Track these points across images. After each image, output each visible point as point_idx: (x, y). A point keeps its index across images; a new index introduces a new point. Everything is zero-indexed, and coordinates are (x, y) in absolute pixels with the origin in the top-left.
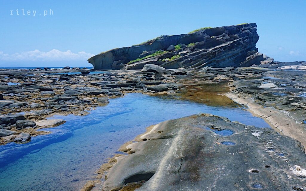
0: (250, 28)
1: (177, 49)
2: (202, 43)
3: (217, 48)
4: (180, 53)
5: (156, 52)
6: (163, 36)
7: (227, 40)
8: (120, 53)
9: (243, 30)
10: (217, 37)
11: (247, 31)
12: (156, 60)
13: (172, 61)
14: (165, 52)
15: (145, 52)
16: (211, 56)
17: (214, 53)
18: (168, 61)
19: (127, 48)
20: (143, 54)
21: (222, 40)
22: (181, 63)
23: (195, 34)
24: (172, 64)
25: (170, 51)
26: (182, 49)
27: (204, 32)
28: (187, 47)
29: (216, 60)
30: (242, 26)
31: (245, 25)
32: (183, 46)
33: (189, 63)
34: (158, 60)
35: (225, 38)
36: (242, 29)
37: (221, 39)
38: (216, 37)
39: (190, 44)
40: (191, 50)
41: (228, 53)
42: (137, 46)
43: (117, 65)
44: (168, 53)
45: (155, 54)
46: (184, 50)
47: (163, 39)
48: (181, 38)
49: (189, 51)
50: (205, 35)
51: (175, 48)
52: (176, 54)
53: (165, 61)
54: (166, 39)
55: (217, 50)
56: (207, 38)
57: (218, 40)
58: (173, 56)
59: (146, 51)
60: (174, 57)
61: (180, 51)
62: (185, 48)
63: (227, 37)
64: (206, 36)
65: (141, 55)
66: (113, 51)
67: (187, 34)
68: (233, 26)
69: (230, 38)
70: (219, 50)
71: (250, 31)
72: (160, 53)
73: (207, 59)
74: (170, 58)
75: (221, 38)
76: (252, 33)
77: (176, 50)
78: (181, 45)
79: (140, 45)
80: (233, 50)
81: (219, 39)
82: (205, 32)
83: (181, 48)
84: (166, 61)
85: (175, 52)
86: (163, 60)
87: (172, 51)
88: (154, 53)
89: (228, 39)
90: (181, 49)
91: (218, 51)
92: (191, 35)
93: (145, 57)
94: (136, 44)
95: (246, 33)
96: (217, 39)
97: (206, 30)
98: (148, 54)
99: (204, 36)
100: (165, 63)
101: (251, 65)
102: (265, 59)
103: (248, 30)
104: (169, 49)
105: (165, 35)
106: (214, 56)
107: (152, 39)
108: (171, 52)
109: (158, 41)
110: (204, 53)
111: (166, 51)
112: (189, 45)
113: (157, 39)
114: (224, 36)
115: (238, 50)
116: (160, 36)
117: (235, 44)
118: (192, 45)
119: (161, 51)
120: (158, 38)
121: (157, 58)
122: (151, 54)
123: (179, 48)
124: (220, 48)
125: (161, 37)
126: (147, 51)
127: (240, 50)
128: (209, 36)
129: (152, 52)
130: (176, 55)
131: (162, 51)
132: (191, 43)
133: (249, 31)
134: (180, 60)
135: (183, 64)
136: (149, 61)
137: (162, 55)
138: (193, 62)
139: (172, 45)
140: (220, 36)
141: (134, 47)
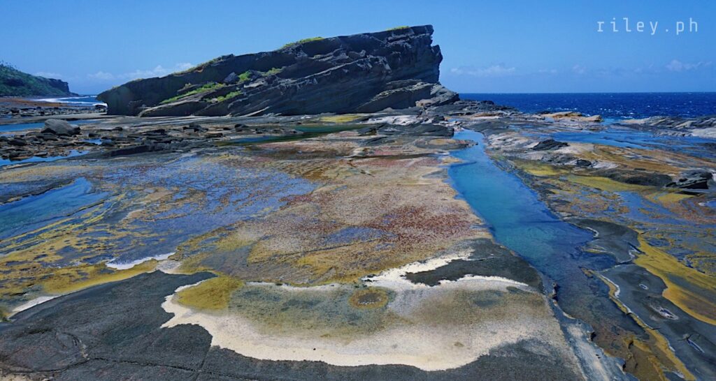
0: (408, 37)
2: (292, 67)
4: (245, 87)
5: (205, 85)
6: (223, 57)
7: (340, 62)
9: (391, 41)
10: (322, 56)
11: (400, 42)
12: (197, 101)
13: (224, 100)
14: (219, 85)
15: (188, 86)
18: (217, 102)
19: (158, 78)
20: (184, 88)
21: (330, 62)
23: (281, 51)
24: (219, 106)
25: (227, 84)
26: (252, 80)
28: (261, 77)
30: (389, 33)
31: (399, 31)
32: (253, 74)
34: (202, 99)
35: (338, 58)
36: (390, 38)
37: (329, 60)
39: (272, 70)
40: (267, 81)
42: (179, 74)
43: (135, 109)
44: (223, 88)
45: (203, 88)
46: (253, 82)
47: (221, 62)
48: (256, 59)
49: (262, 83)
50: (298, 54)
51: (239, 78)
52: (238, 89)
53: (211, 103)
56: (302, 59)
58: (229, 93)
59: (190, 84)
60: (231, 94)
61: (247, 83)
62: (258, 78)
63: (343, 56)
64: (303, 55)
65: (180, 90)
66: (130, 85)
67: (266, 53)
69: (348, 57)
70: (306, 82)
71: (409, 42)
72: (210, 87)
74: (225, 96)
75: (328, 58)
76: (412, 45)
77: (241, 81)
78: (250, 73)
79: (182, 74)
80: (341, 82)
81: (324, 60)
83: (249, 77)
85: (236, 86)
86: (210, 100)
87: (232, 84)
88: (202, 87)
89: (343, 60)
90: (249, 79)
92: (275, 53)
93: (185, 93)
94: (177, 72)
95: (398, 45)
97: (305, 44)
98: (191, 89)
99: (296, 56)
100: (210, 105)
101: (383, 109)
102: (434, 95)
103: (403, 41)
104: (226, 80)
105: (227, 54)
107: (205, 63)
108: (230, 85)
111: (222, 84)
112: (268, 73)
113: (211, 63)
114: (336, 54)
115: (354, 81)
116: (216, 57)
117: (346, 71)
118: (274, 72)
119: (213, 83)
120: (215, 60)
121: (202, 96)
122: (195, 89)
123: (246, 79)
125: (219, 59)
126: (192, 84)
127: (364, 79)
128: (306, 55)
129: (200, 85)
131: (215, 84)
132: (273, 68)
133: (406, 42)
136: (185, 101)
137: (212, 91)
138: (249, 105)
139: (233, 74)
140: (328, 55)
141: (170, 77)
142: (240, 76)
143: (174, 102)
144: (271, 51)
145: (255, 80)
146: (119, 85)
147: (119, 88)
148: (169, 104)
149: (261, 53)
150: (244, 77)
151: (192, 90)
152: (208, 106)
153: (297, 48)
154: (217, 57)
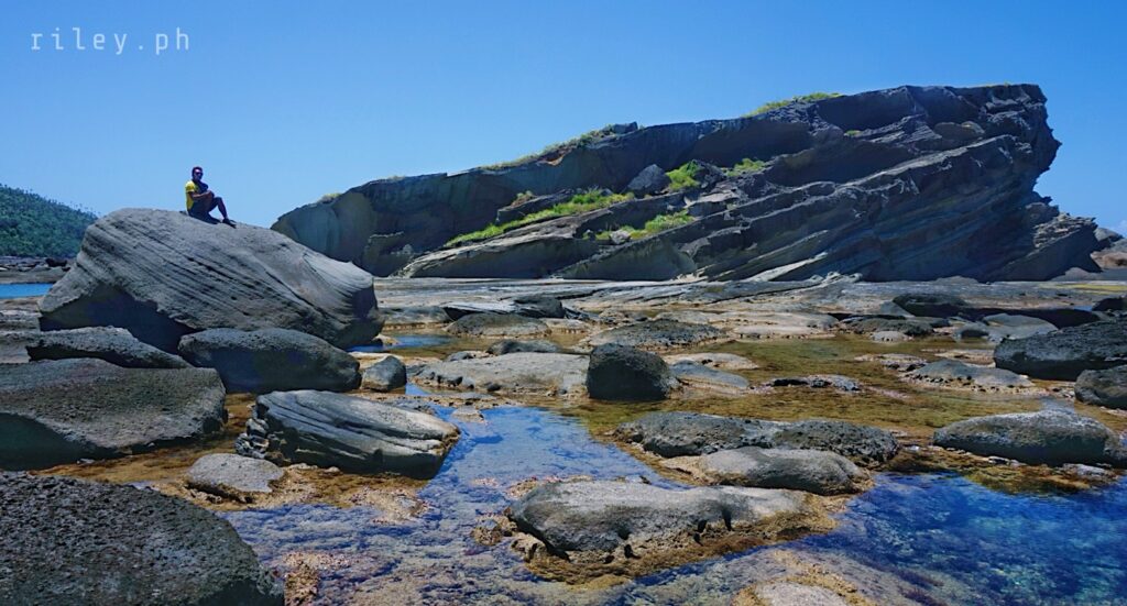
0: (1021, 104)
1: (675, 185)
2: (801, 157)
3: (884, 180)
4: (689, 203)
5: (577, 197)
6: (616, 129)
7: (926, 147)
8: (408, 199)
9: (994, 111)
11: (1010, 114)
12: (566, 236)
13: (647, 237)
14: (616, 197)
15: (523, 197)
16: (857, 215)
17: (872, 198)
18: (628, 240)
19: (444, 176)
20: (514, 205)
21: (899, 146)
22: (691, 248)
24: (641, 253)
25: (639, 194)
26: (704, 186)
27: (810, 110)
28: (723, 179)
29: (883, 238)
30: (984, 93)
31: (1000, 91)
32: (707, 171)
33: (732, 252)
34: (579, 233)
35: (916, 137)
36: (989, 105)
37: (897, 140)
38: (869, 132)
39: (742, 164)
40: (745, 189)
41: (940, 205)
42: (494, 169)
43: (385, 256)
44: (630, 204)
45: (571, 204)
46: (708, 191)
47: (614, 140)
48: (701, 136)
49: (734, 195)
50: (814, 124)
51: (668, 181)
52: (670, 207)
53: (610, 242)
54: (626, 140)
55: (888, 187)
56: (827, 136)
57: (881, 147)
58: (652, 218)
59: (529, 193)
60: (660, 221)
61: (692, 193)
62: (717, 181)
64: (821, 128)
65: (504, 209)
66: (371, 191)
67: (726, 122)
68: (947, 88)
69: (940, 137)
70: (899, 187)
71: (1025, 117)
72: (591, 201)
73: (837, 231)
74: (639, 225)
75: (893, 137)
77: (672, 190)
78: (699, 168)
79: (506, 168)
80: (966, 191)
81: (885, 139)
82: (814, 108)
83: (694, 178)
84: (615, 240)
85: (667, 199)
86: (604, 236)
87: (653, 194)
88: (567, 201)
89: (930, 141)
90: (697, 183)
91: (892, 192)
92: (747, 123)
94: (490, 164)
95: (1008, 121)
96: (874, 141)
97: (818, 103)
99: (812, 129)
100: (612, 249)
103: (1016, 113)
104: (636, 183)
106: (872, 219)
107: (566, 141)
108: (648, 197)
109: (589, 146)
110: (814, 199)
111: (623, 194)
112: (738, 170)
113: (585, 141)
114: (909, 129)
115: (987, 192)
116: (599, 127)
117: (978, 163)
118: (752, 168)
119: (600, 191)
120: (592, 133)
121: (574, 226)
122: (549, 207)
123: (689, 182)
124: (902, 176)
125: (607, 132)
126: (537, 194)
127: (997, 192)
128: (837, 127)
129: (560, 197)
130: (671, 213)
131: (604, 194)
132: (745, 160)
133: (1020, 115)
134: (687, 235)
135: (698, 258)
136: (533, 236)
137: (600, 212)
138: (754, 246)
139: (653, 168)
140: (891, 127)
141: (476, 175)
142: (671, 174)
143: (499, 239)
144: (737, 117)
145: (714, 185)
146: (343, 191)
147: (341, 197)
148: (491, 244)
149: (712, 122)
150: (681, 176)
151: (542, 209)
152: (605, 253)
153: (809, 110)
154: (602, 128)
